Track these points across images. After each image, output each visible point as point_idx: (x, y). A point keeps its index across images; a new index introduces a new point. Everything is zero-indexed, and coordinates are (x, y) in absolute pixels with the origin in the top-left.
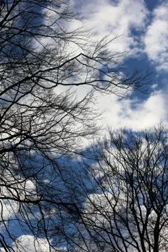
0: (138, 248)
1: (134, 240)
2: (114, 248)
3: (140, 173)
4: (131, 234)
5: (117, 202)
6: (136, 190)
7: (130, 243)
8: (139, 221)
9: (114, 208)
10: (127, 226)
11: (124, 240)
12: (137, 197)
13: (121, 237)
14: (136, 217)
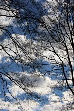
0: (69, 38)
1: (68, 35)
2: (59, 38)
3: (71, 6)
4: (66, 32)
5: (60, 18)
6: (69, 13)
7: (66, 36)
8: (70, 26)
9: (59, 21)
10: (65, 29)
11: (63, 35)
12: (69, 16)
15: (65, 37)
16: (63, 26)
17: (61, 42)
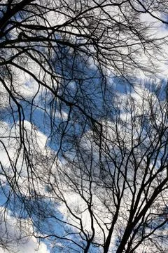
0: (134, 194)
1: (134, 185)
2: (114, 182)
4: (135, 179)
5: (139, 144)
6: (161, 143)
7: (130, 187)
8: (149, 172)
9: (133, 149)
10: (136, 170)
11: (126, 180)
12: (159, 150)
13: (125, 177)
14: (148, 167)
15: (127, 185)
16: (135, 162)
17: (113, 193)
